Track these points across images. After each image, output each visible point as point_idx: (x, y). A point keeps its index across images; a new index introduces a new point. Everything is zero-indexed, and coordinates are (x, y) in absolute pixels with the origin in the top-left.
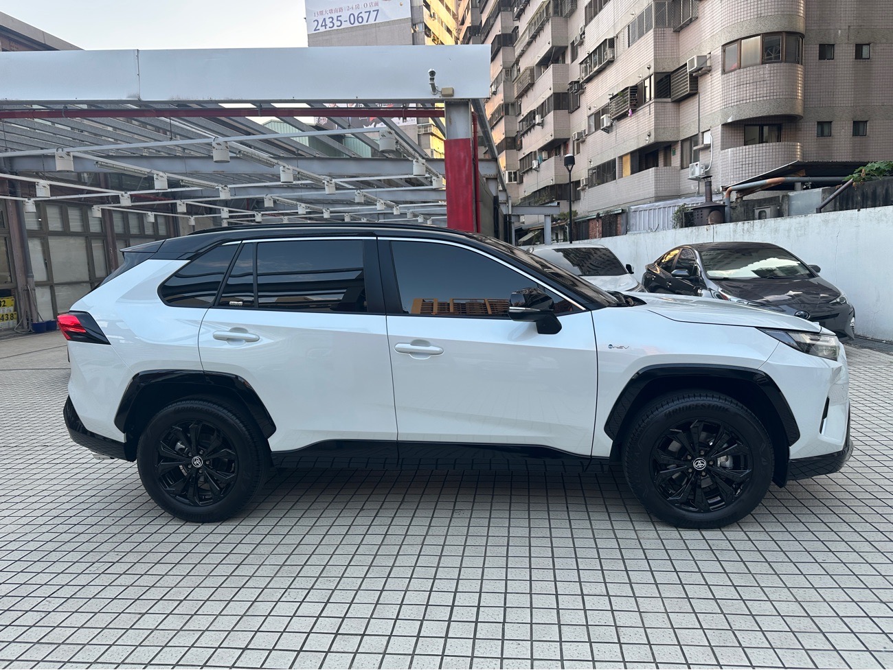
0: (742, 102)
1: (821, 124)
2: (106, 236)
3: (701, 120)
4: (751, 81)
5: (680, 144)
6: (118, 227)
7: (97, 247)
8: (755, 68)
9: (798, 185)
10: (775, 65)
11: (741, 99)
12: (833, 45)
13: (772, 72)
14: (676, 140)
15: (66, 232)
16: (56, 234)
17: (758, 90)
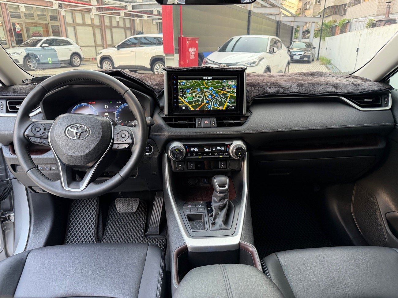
2: (102, 26)
6: (107, 23)
7: (98, 31)
15: (84, 24)
16: (79, 25)
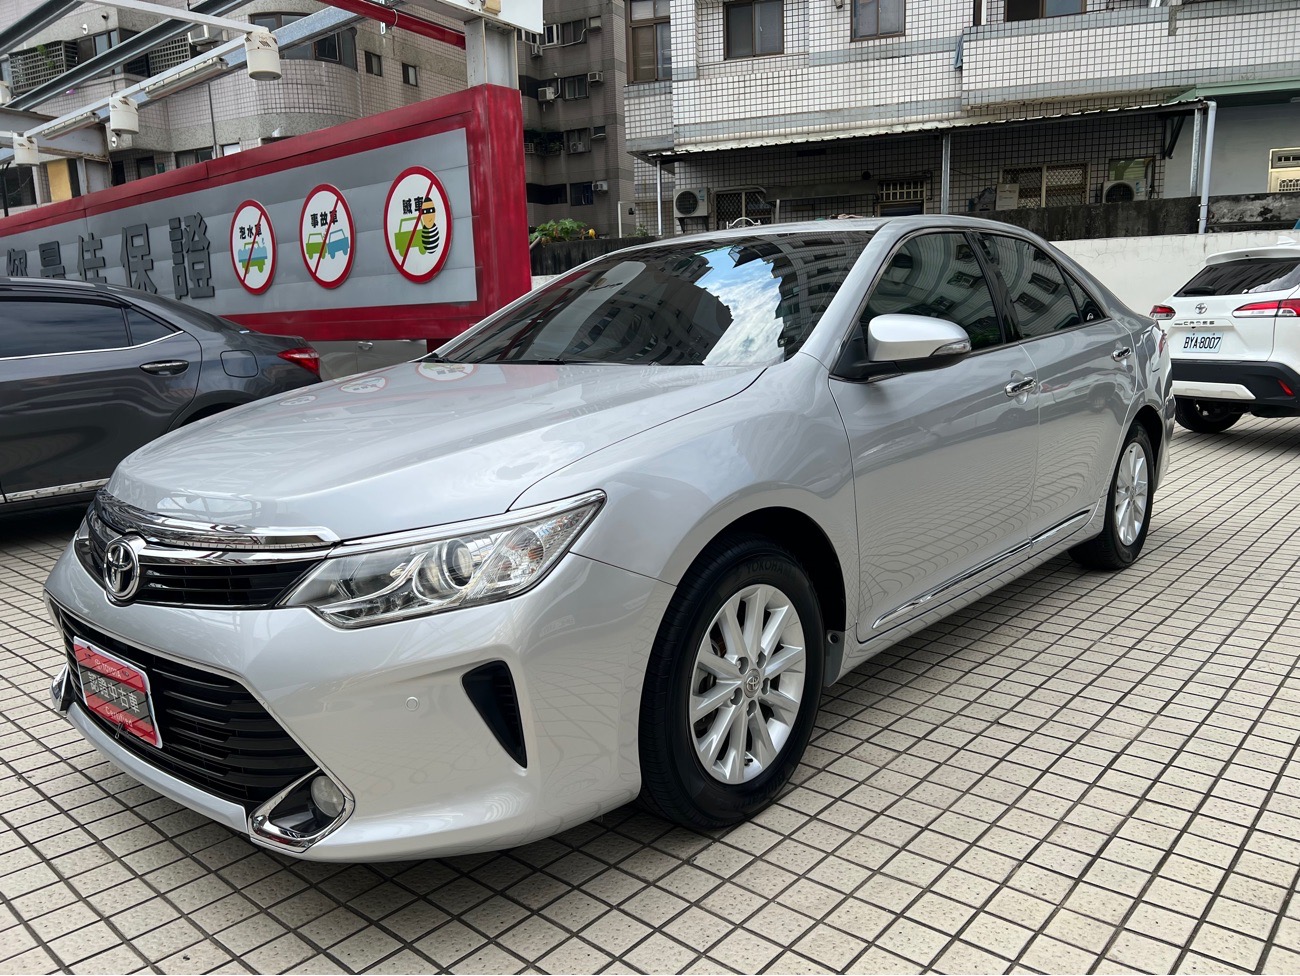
0: (292, 110)
3: (217, 125)
4: (304, 82)
5: (173, 159)
8: (307, 62)
10: (334, 65)
11: (292, 105)
12: (379, 57)
13: (330, 75)
14: (166, 150)
17: (315, 96)
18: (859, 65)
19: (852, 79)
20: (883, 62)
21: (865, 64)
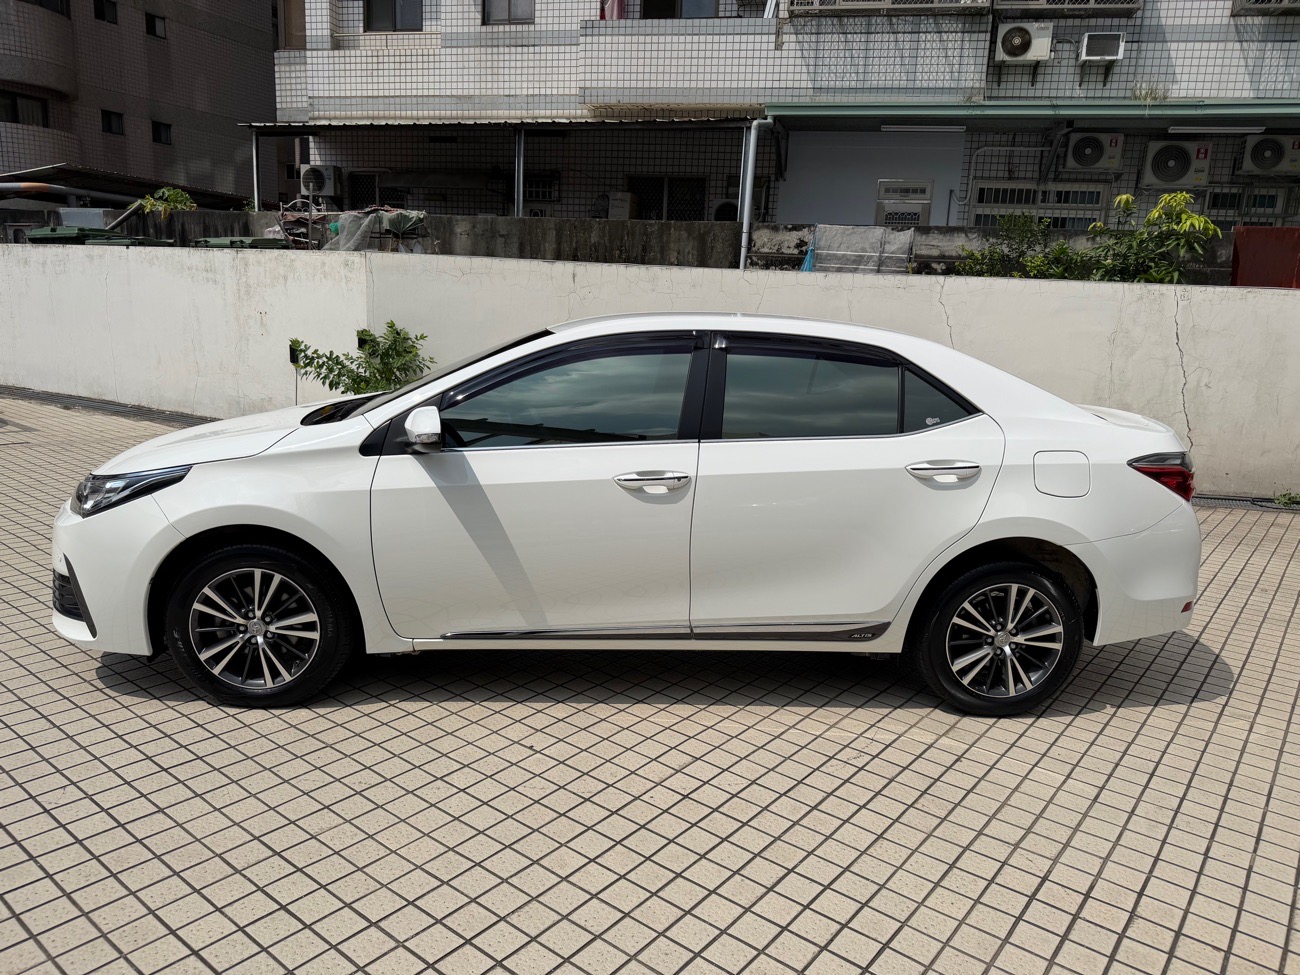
1: (107, 115)
9: (72, 199)
12: (114, 4)
13: (21, 15)
17: (1, 35)
18: (489, 50)
19: (483, 64)
20: (513, 49)
21: (495, 50)
